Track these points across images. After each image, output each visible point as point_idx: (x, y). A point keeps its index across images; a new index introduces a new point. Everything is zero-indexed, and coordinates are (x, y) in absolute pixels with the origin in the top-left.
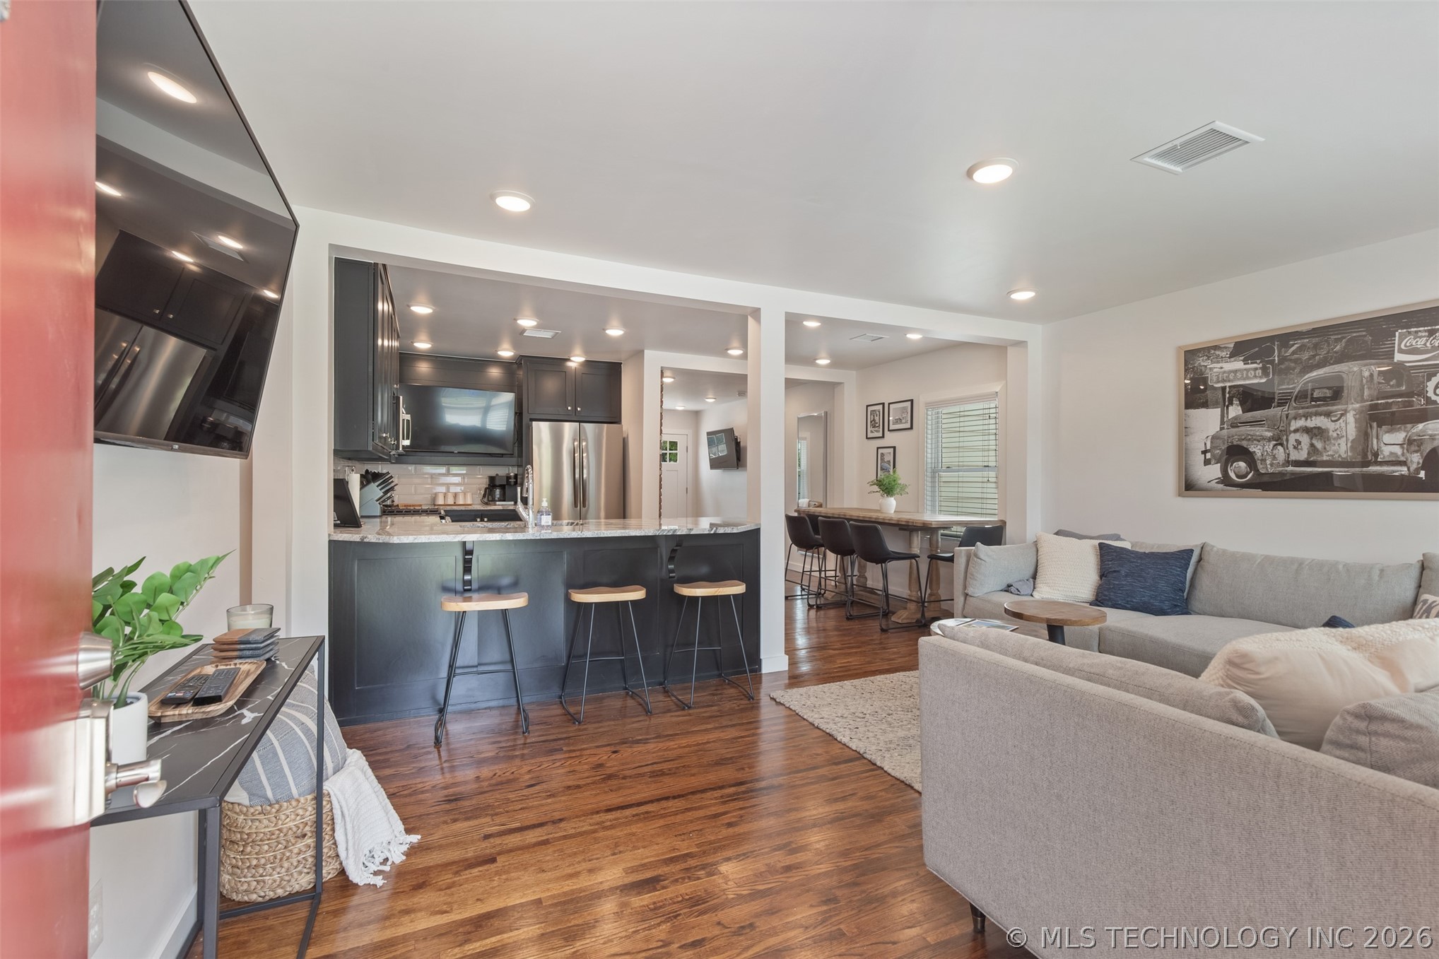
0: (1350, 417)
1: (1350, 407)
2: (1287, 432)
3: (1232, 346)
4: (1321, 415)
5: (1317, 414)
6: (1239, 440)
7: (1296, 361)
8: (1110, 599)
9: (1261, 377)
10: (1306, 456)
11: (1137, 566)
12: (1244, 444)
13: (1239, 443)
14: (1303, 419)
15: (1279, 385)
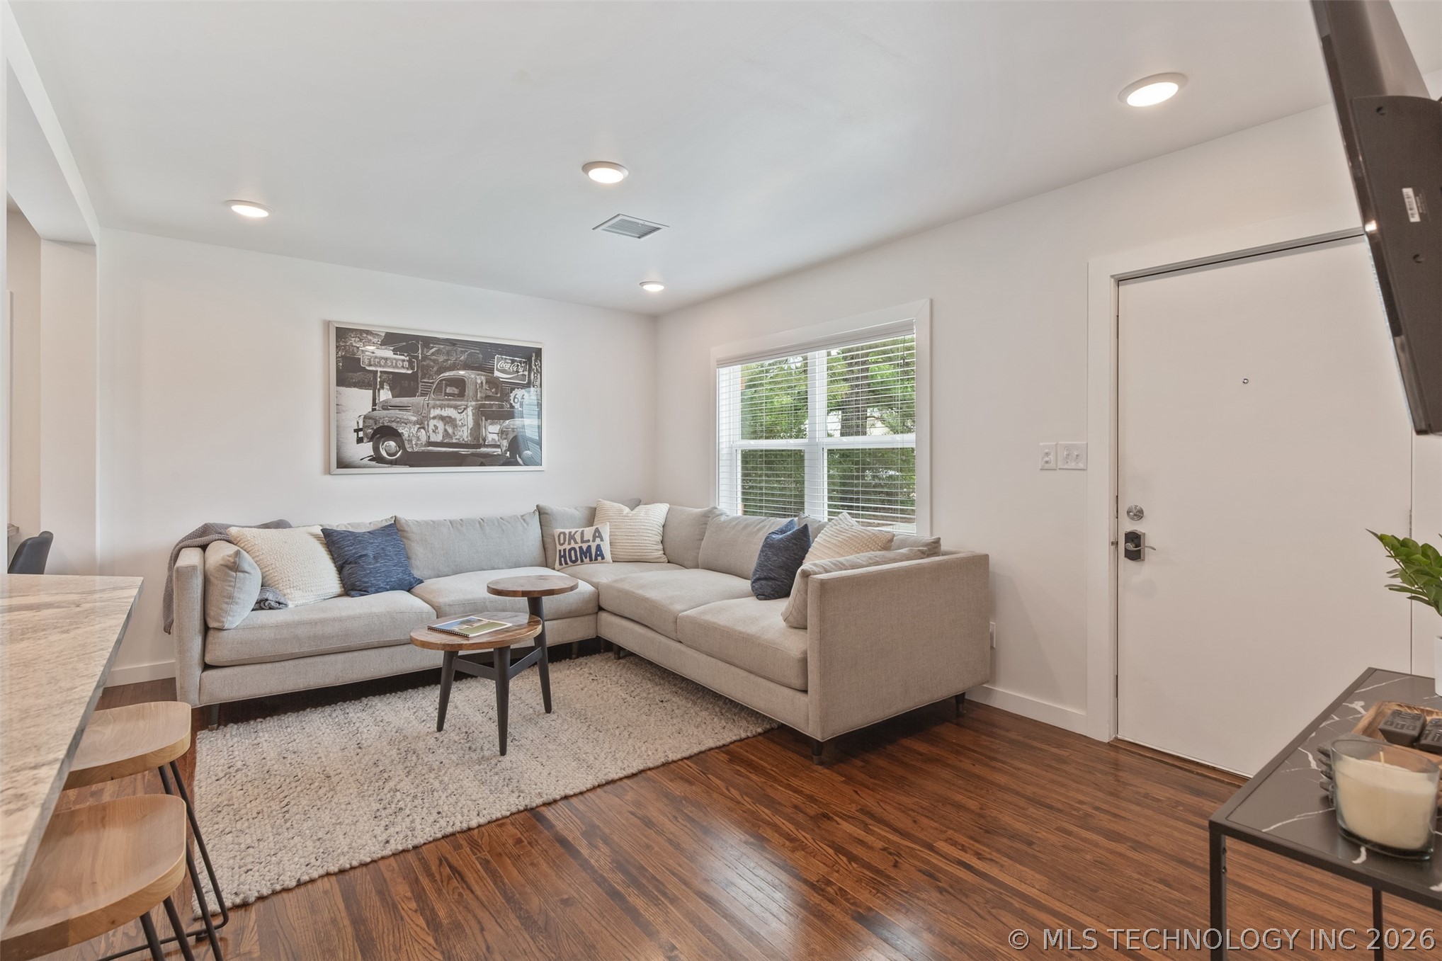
0: (470, 411)
1: (470, 404)
2: (427, 418)
3: (383, 334)
4: (451, 407)
5: (449, 406)
6: (389, 421)
7: (434, 361)
9: (407, 369)
10: (441, 439)
12: (394, 425)
13: (389, 424)
14: (439, 409)
15: (422, 378)
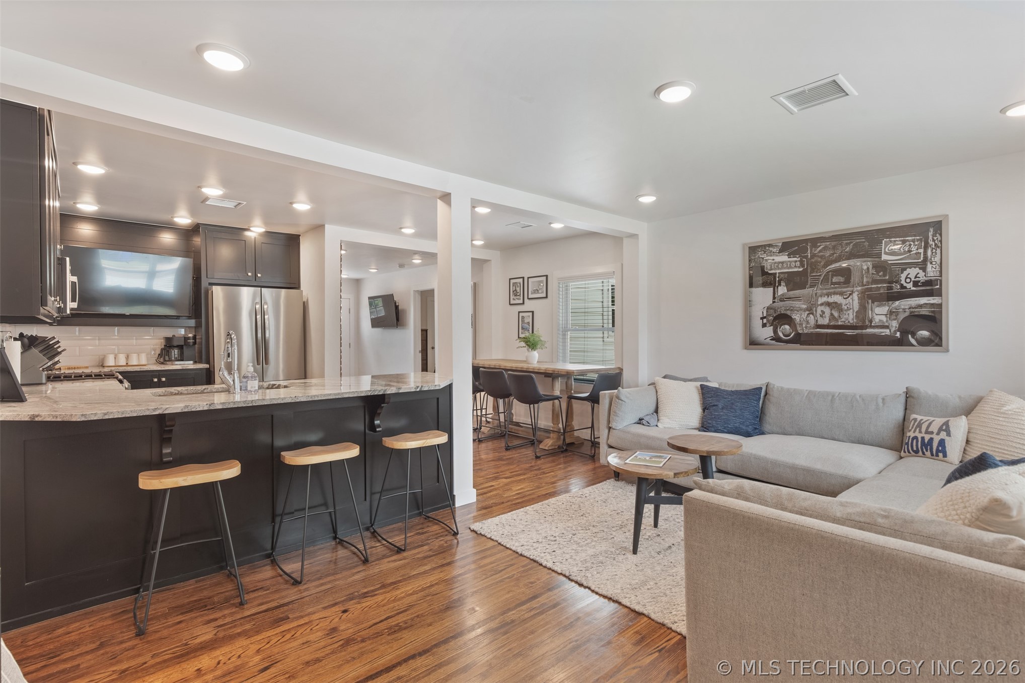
0: (855, 296)
1: (855, 289)
2: (816, 305)
3: (780, 244)
4: (837, 294)
5: (835, 293)
6: (785, 310)
7: (821, 257)
8: (713, 426)
9: (799, 267)
10: (828, 321)
11: (729, 401)
12: (788, 313)
13: (785, 312)
14: (826, 296)
15: (811, 273)
